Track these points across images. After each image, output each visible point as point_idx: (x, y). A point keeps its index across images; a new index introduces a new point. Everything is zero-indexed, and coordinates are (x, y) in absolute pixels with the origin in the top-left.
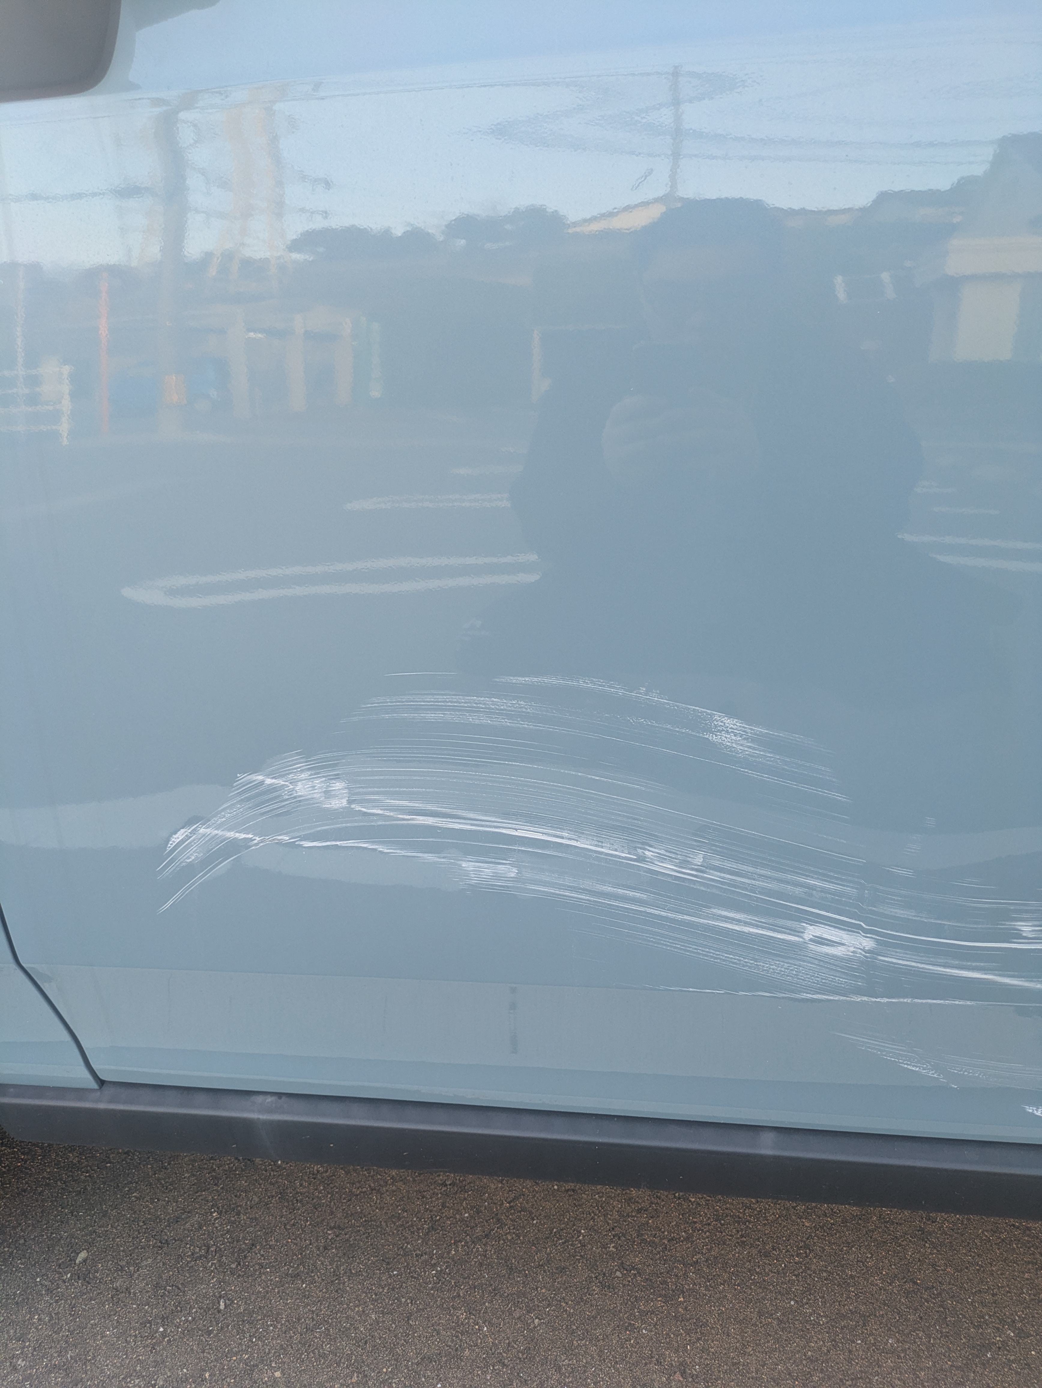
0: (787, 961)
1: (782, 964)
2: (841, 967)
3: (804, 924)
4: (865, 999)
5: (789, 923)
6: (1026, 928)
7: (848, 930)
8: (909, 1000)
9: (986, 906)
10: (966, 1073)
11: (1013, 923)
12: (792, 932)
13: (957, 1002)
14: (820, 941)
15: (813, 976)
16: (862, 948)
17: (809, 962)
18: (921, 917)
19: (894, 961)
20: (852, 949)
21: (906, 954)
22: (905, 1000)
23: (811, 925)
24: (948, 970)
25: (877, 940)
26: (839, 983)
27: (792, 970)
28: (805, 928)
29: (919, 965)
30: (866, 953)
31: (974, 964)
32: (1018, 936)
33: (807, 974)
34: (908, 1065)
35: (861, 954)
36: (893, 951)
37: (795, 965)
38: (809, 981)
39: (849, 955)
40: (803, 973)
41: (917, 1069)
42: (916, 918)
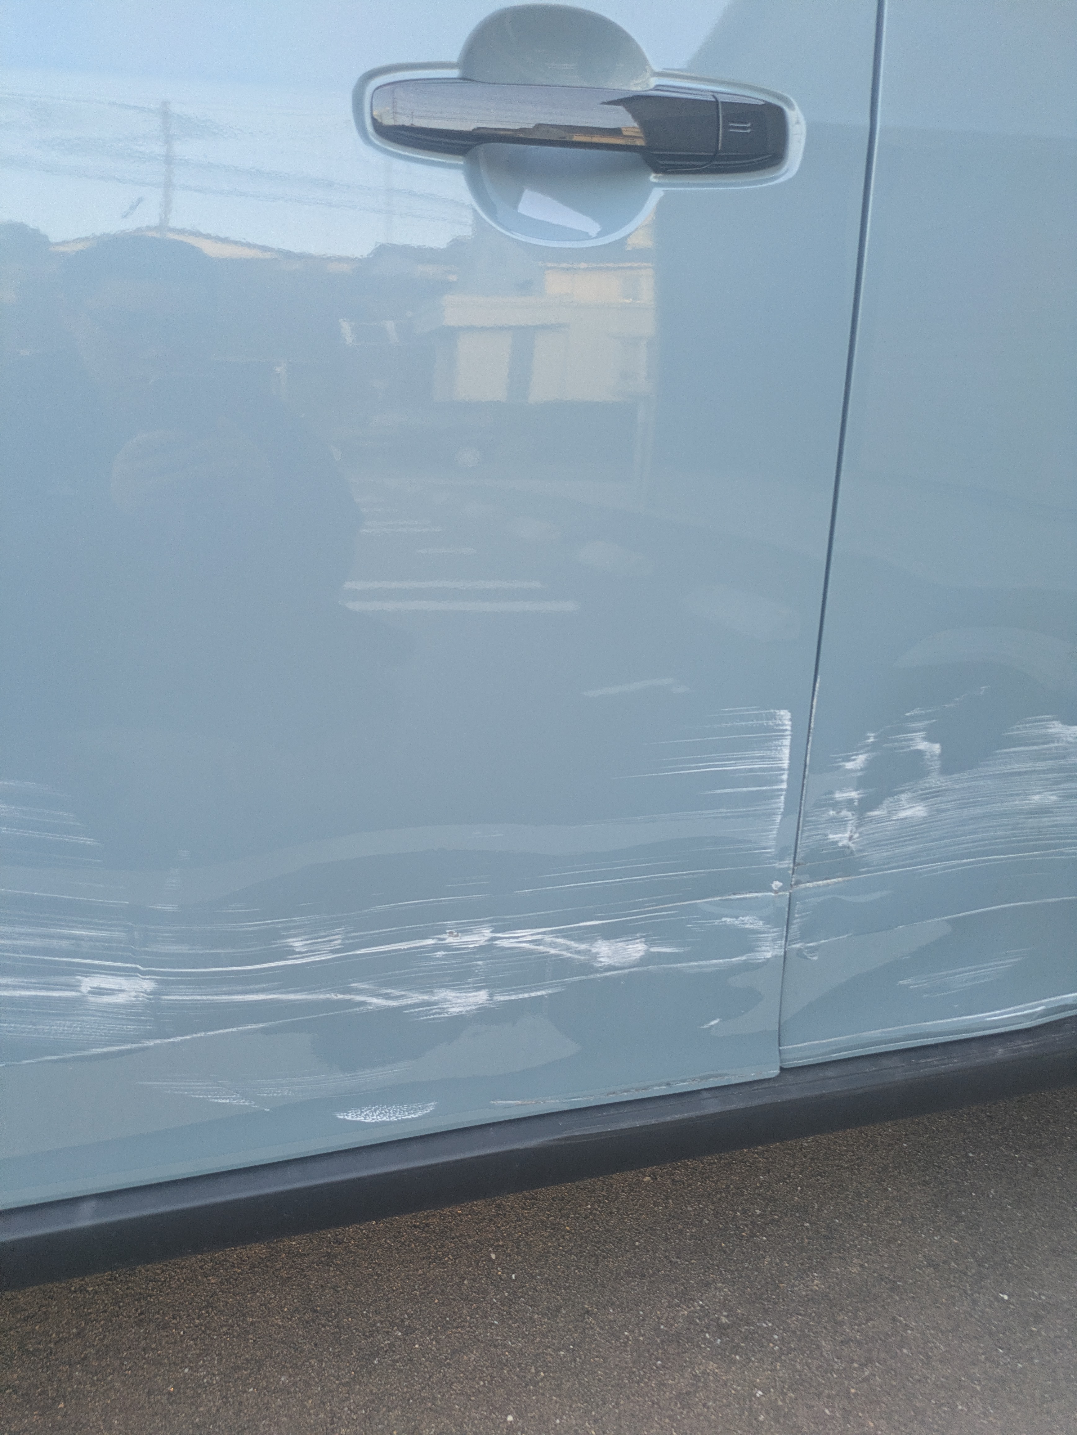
0: (68, 1018)
1: (64, 1022)
2: (126, 1015)
3: (79, 977)
4: (158, 1041)
5: (63, 979)
6: (297, 944)
7: (126, 976)
8: (203, 1034)
9: (255, 928)
10: (275, 1095)
11: (285, 941)
12: (69, 988)
13: (249, 1027)
14: (99, 992)
15: (99, 1029)
16: (143, 991)
17: (92, 1016)
18: (196, 950)
19: (179, 998)
20: (133, 994)
21: (189, 989)
22: (199, 1035)
23: (86, 977)
24: (233, 997)
25: (156, 980)
26: (127, 1031)
27: (76, 1027)
28: (80, 981)
29: (204, 998)
30: (148, 995)
31: (257, 987)
32: (292, 952)
33: (92, 1028)
34: (217, 1099)
35: (143, 997)
36: (175, 988)
37: (78, 1021)
38: (96, 1035)
39: (132, 1001)
40: (88, 1028)
41: (228, 1101)
42: (190, 952)
